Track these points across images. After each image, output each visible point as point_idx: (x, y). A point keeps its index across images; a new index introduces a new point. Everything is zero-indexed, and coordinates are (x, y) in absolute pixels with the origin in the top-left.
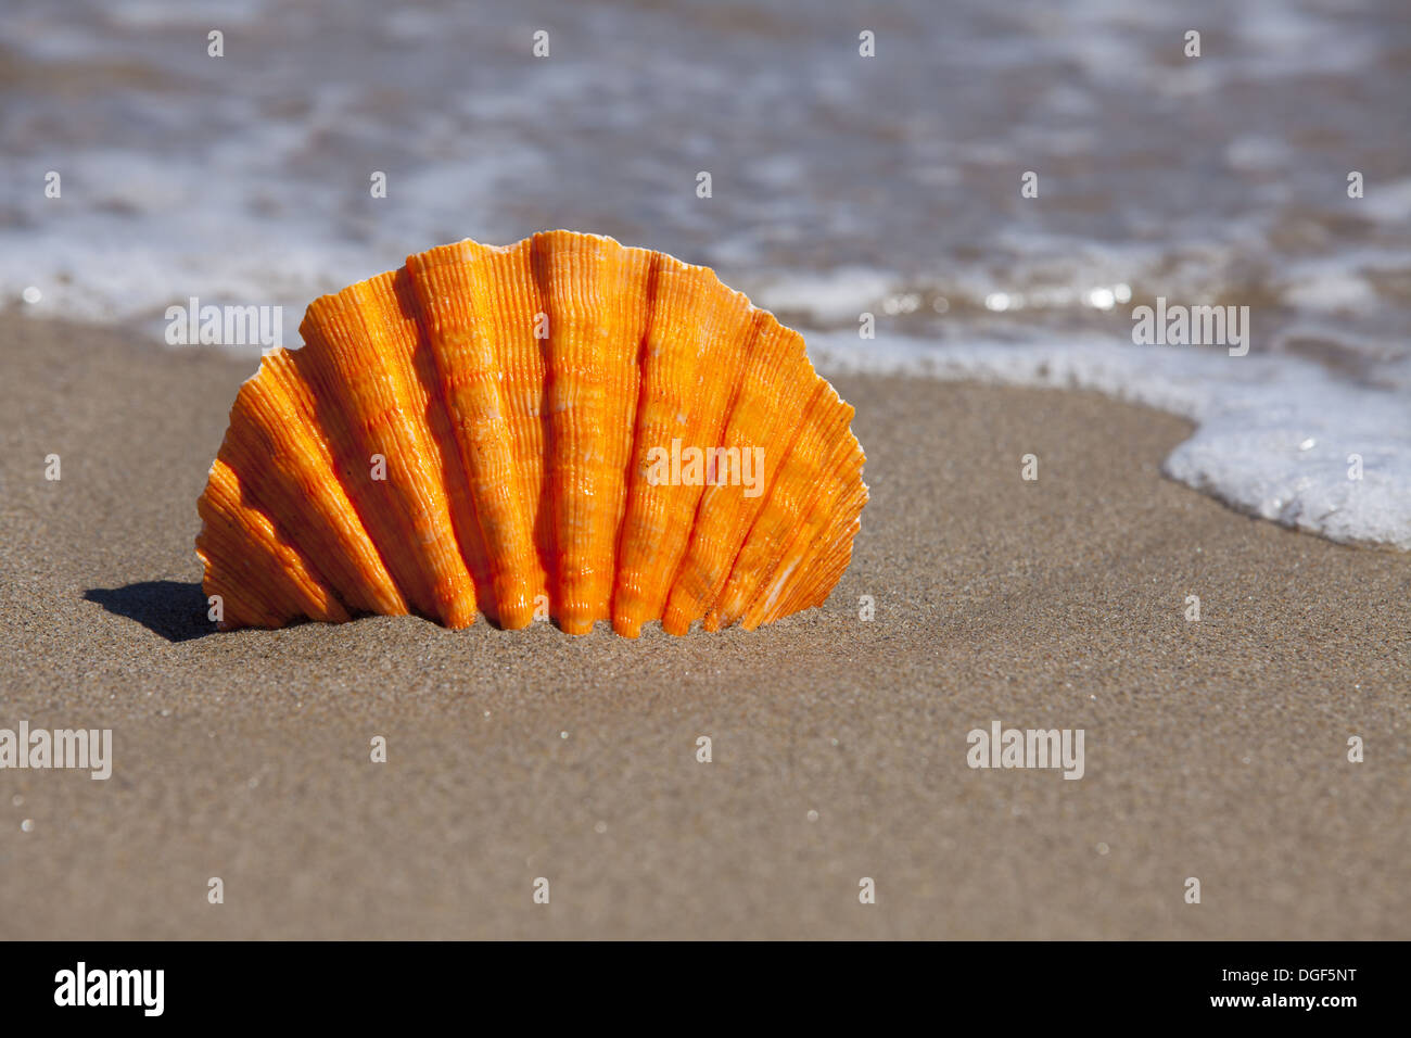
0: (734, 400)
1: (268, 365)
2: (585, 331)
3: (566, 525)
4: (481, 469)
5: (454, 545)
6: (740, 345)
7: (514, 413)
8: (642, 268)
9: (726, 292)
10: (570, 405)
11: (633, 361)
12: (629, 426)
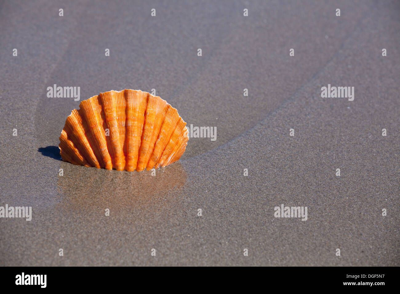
0: (163, 123)
1: (73, 113)
2: (134, 110)
3: (129, 148)
4: (113, 137)
5: (107, 151)
6: (164, 111)
7: (120, 126)
8: (146, 96)
9: (162, 101)
10: (130, 125)
11: (143, 115)
12: (142, 128)
